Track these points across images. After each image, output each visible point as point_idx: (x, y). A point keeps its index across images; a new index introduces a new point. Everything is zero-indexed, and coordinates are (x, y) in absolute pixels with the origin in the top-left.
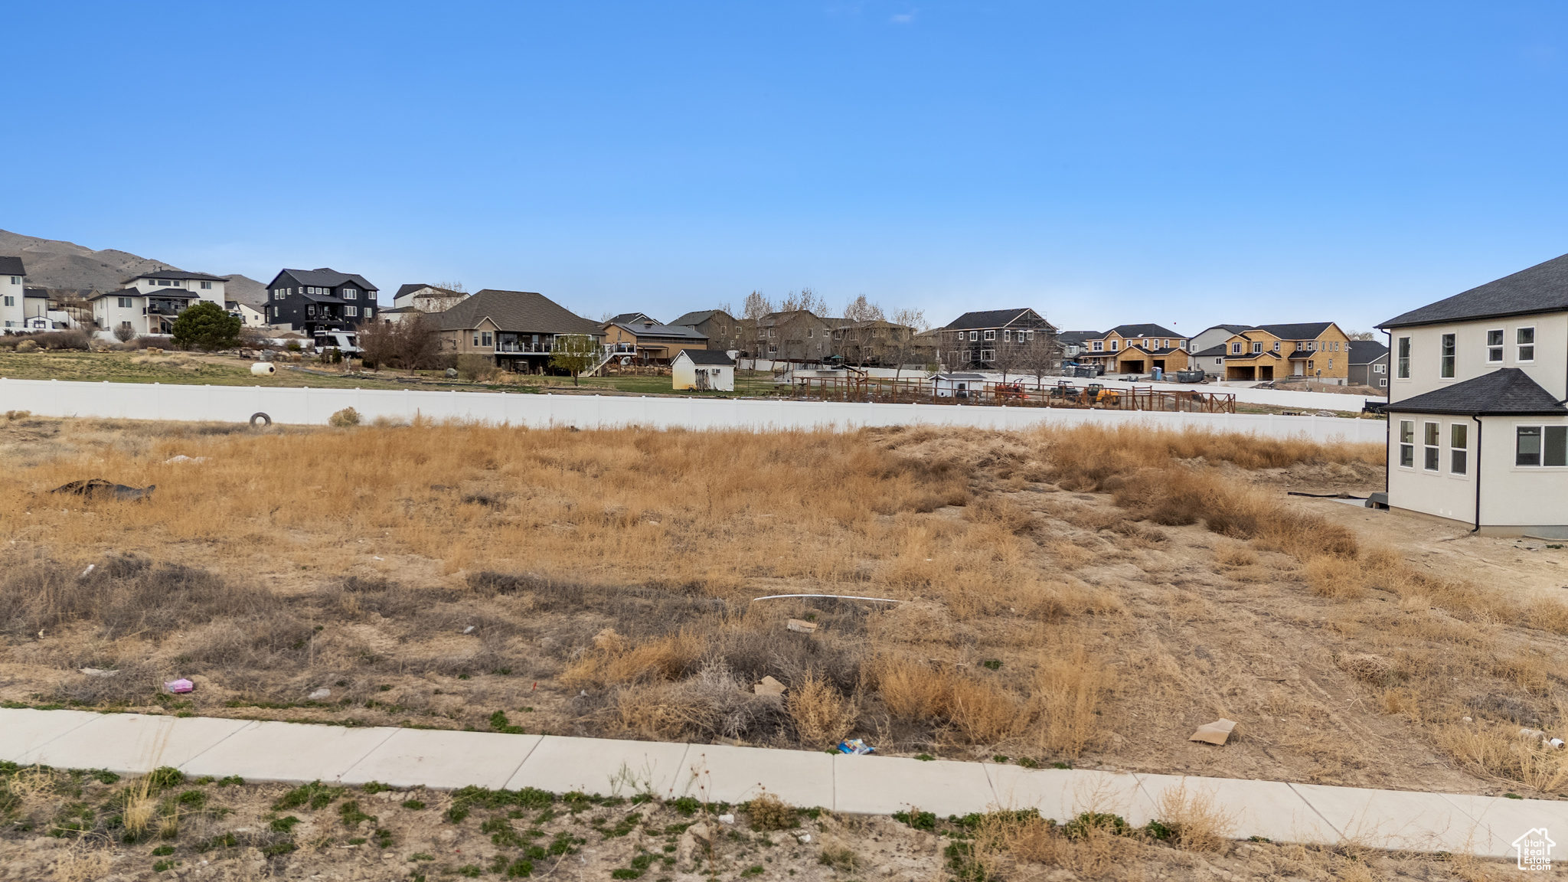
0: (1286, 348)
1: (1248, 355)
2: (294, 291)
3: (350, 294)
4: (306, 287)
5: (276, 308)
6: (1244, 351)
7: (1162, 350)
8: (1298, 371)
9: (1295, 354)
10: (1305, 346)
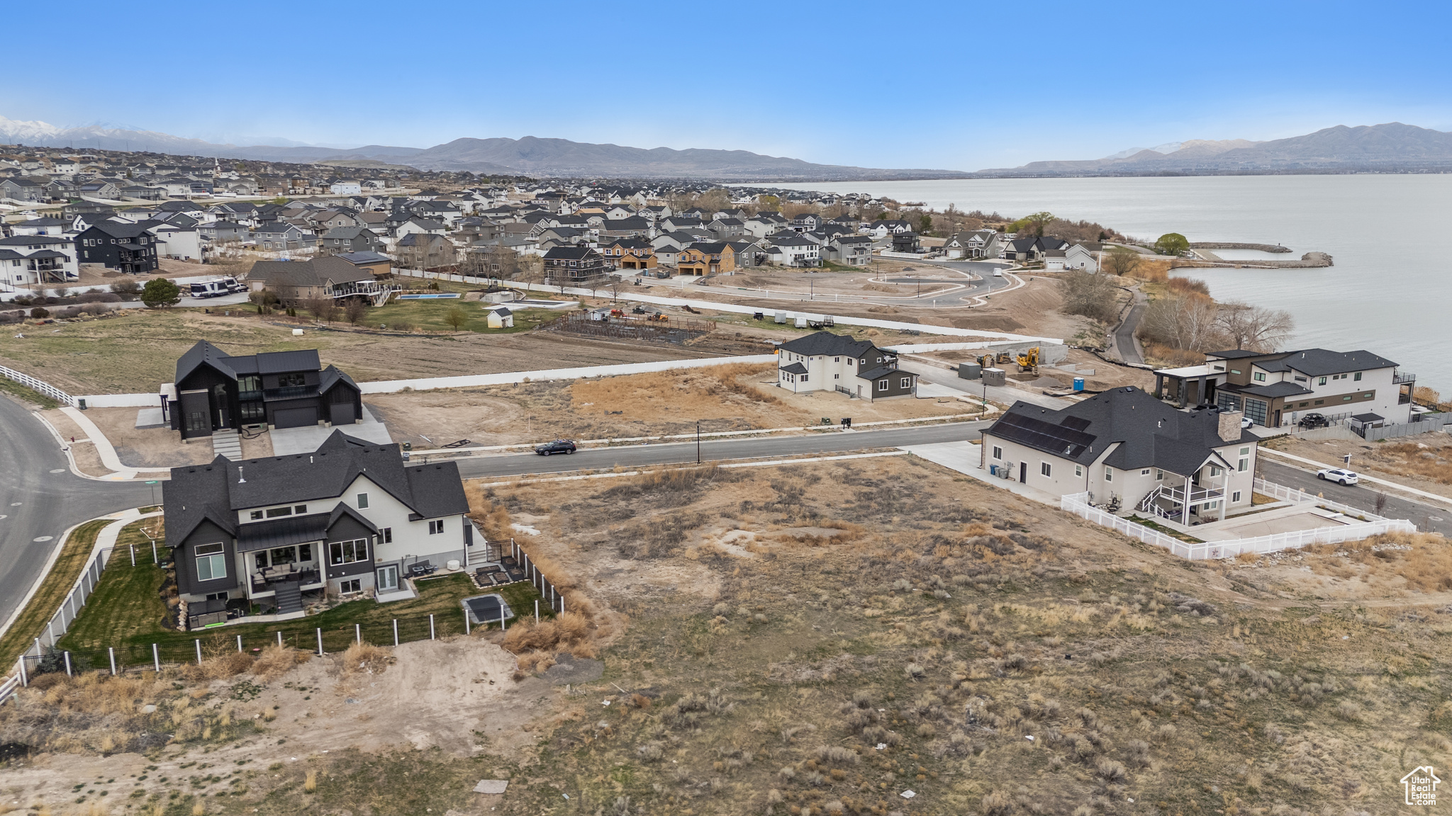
0: (707, 258)
1: (690, 262)
2: (106, 243)
3: (144, 241)
4: (117, 239)
5: (86, 252)
6: (687, 260)
7: (644, 256)
8: (713, 270)
9: (712, 261)
10: (715, 257)
